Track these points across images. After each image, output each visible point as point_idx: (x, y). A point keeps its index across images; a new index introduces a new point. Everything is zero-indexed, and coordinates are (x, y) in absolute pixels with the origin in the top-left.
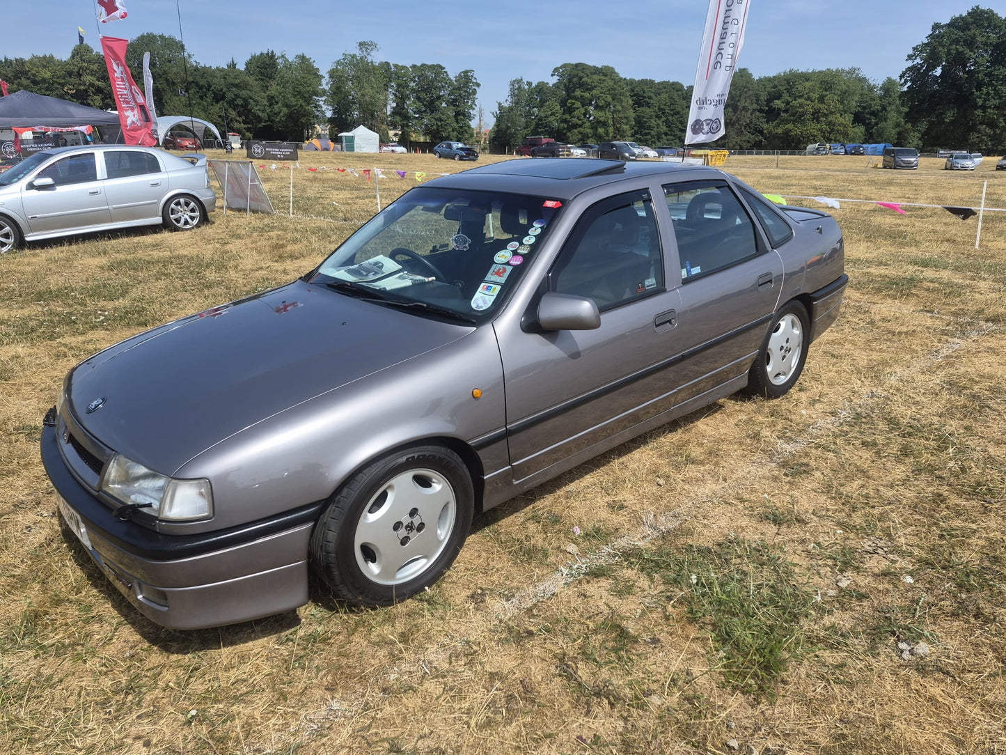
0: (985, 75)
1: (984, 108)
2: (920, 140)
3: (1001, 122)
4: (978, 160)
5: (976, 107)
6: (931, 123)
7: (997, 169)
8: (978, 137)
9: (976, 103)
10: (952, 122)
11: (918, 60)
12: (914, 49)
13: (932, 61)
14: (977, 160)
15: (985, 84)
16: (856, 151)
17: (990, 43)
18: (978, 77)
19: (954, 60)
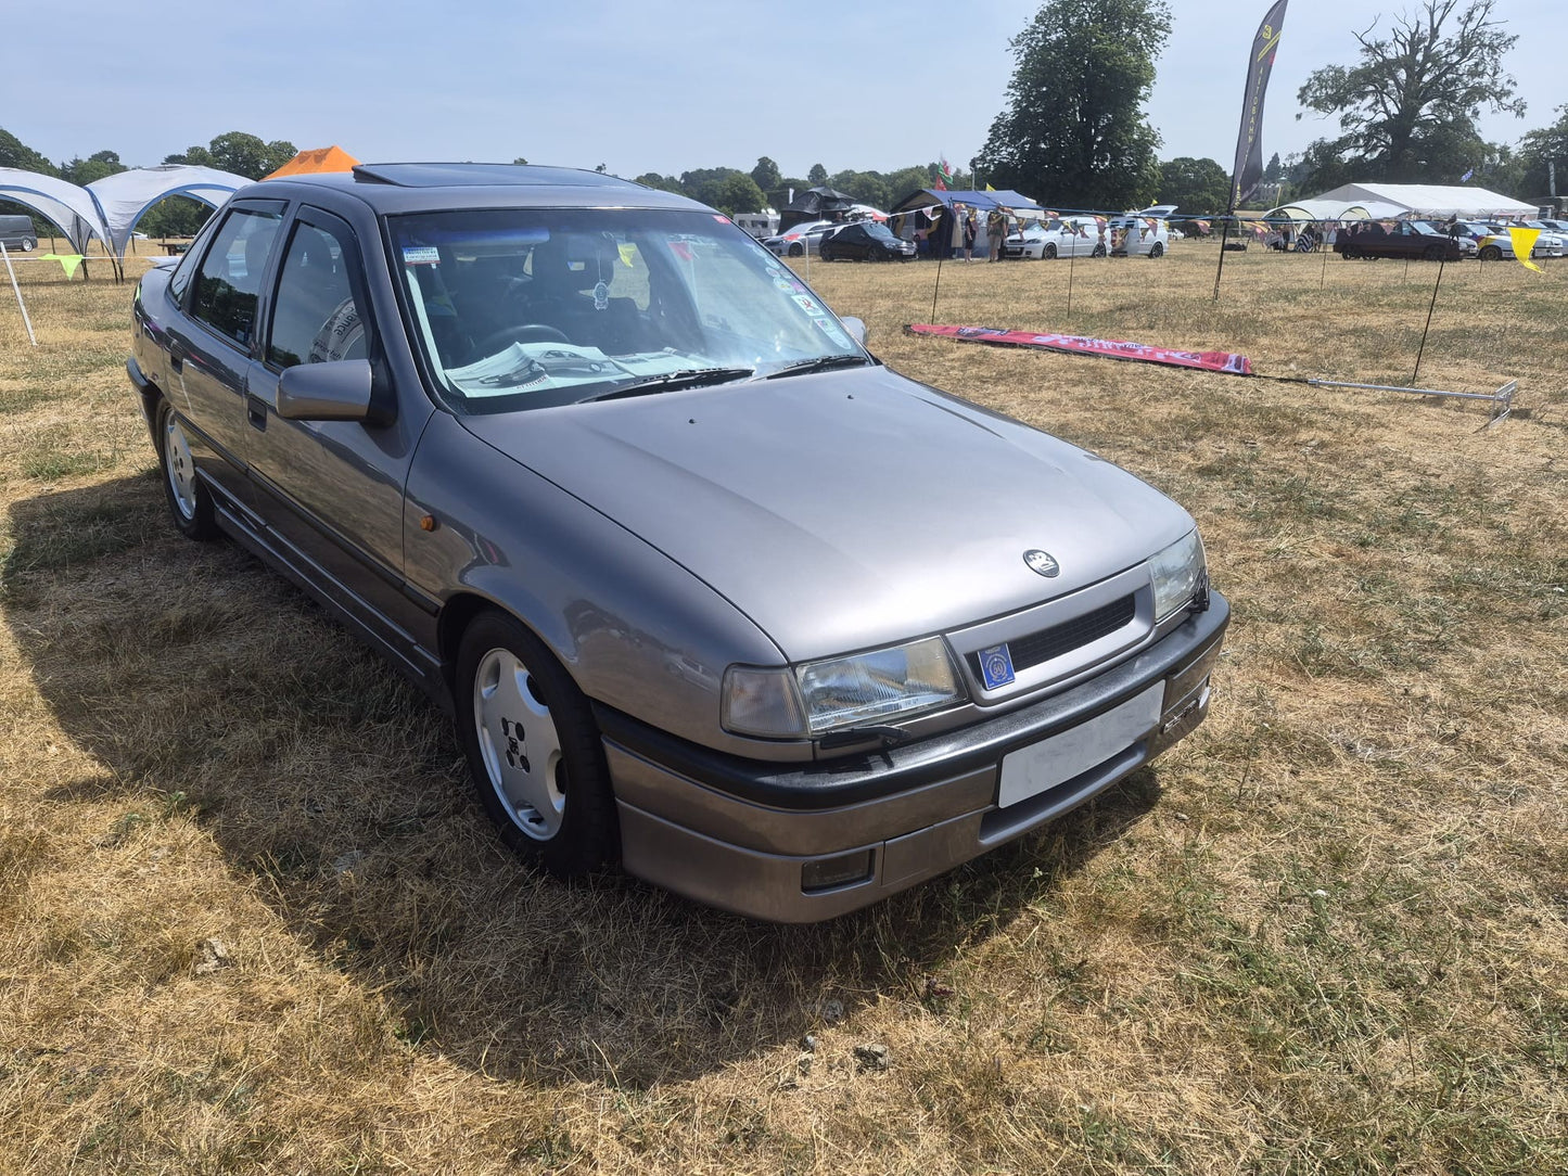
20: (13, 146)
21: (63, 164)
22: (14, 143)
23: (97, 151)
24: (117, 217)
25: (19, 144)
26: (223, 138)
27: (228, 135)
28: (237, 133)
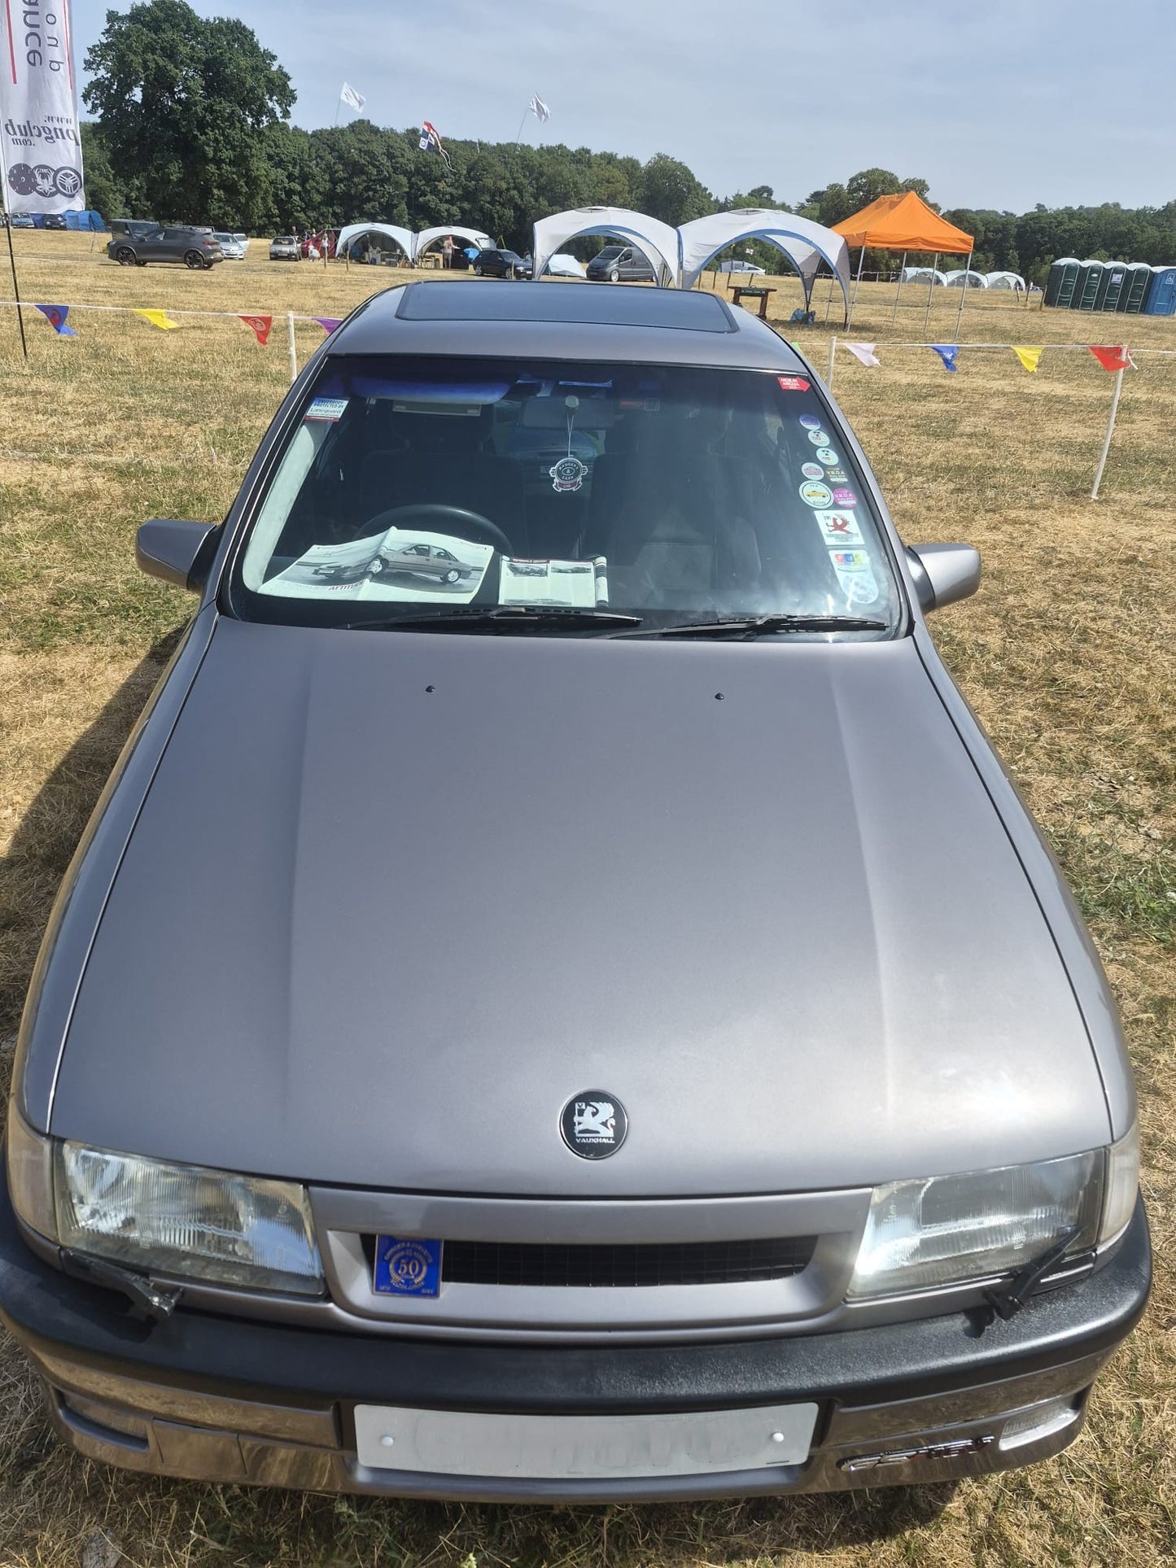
0: (205, 109)
1: (218, 162)
2: (125, 206)
3: (242, 186)
4: (246, 244)
5: (207, 161)
6: (151, 181)
7: (272, 259)
8: (220, 208)
9: (204, 154)
10: (180, 180)
11: (102, 72)
12: (91, 50)
13: (124, 75)
14: (243, 243)
15: (208, 125)
16: (53, 223)
17: (199, 58)
18: (196, 112)
19: (155, 79)
20: (687, 180)
21: (726, 198)
22: (690, 179)
23: (757, 186)
24: (691, 259)
25: (693, 179)
26: (862, 175)
27: (868, 171)
28: (877, 170)
